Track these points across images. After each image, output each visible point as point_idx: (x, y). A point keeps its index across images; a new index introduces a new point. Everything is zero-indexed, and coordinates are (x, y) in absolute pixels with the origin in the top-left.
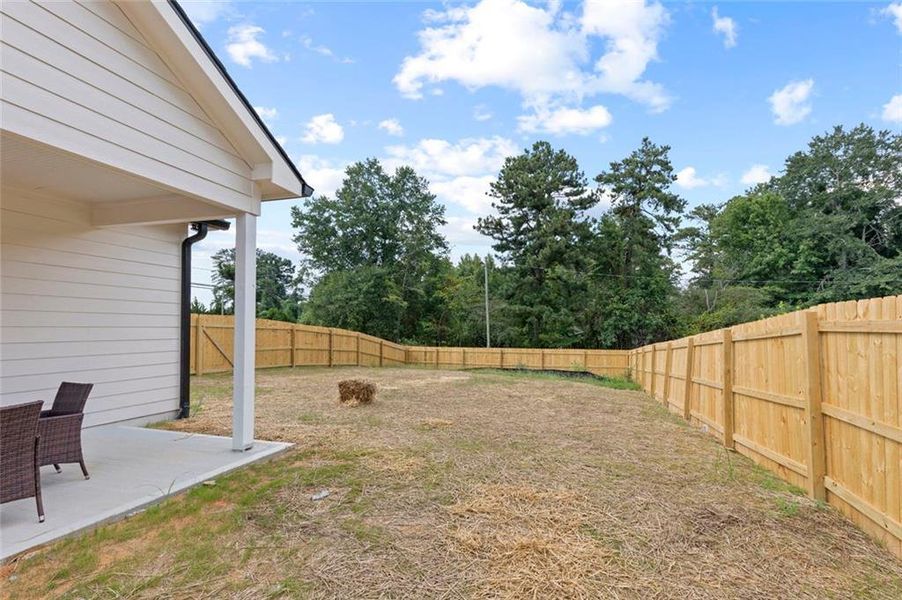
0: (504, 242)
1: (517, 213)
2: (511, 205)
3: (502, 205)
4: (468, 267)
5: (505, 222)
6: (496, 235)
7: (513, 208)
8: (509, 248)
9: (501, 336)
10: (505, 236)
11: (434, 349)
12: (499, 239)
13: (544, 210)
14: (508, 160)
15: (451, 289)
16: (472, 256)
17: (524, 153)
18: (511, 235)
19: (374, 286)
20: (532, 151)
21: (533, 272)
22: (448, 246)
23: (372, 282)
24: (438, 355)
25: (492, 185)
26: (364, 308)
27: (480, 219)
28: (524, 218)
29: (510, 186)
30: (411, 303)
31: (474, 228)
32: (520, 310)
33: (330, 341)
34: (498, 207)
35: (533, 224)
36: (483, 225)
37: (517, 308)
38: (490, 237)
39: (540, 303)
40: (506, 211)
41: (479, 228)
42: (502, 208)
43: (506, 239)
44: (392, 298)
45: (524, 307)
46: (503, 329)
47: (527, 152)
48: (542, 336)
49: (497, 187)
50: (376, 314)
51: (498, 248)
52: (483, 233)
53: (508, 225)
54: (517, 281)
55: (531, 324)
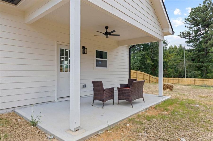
0: (190, 40)
1: (196, 28)
2: (193, 26)
3: (189, 26)
4: (171, 50)
5: (191, 32)
6: (187, 37)
7: (194, 27)
8: (193, 42)
9: (190, 75)
10: (191, 37)
11: (167, 78)
12: (188, 39)
13: (210, 26)
14: (192, 9)
15: (169, 58)
16: (173, 46)
17: (199, 5)
18: (193, 37)
19: (142, 58)
20: (203, 4)
21: (203, 50)
22: (167, 43)
23: (142, 57)
24: (168, 80)
25: (185, 19)
26: (140, 65)
27: (181, 32)
28: (199, 30)
29: (193, 19)
30: (154, 63)
31: (178, 36)
32: (198, 65)
33: (137, 75)
34: (188, 27)
35: (203, 32)
36: (182, 34)
37: (197, 64)
38: (184, 38)
39: (208, 62)
40: (191, 28)
41: (180, 35)
42: (189, 27)
43: (191, 39)
44: (148, 61)
45: (200, 64)
46: (190, 72)
47: (200, 5)
48: (207, 75)
49: (188, 20)
50: (143, 67)
51: (187, 42)
52: (182, 37)
53: (192, 33)
54: (197, 54)
55: (202, 70)
